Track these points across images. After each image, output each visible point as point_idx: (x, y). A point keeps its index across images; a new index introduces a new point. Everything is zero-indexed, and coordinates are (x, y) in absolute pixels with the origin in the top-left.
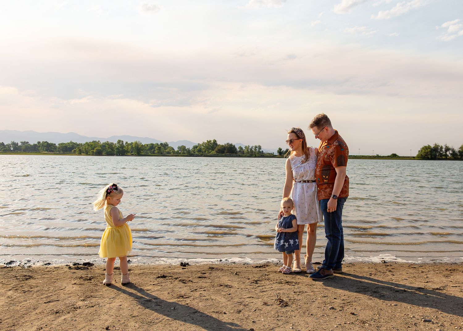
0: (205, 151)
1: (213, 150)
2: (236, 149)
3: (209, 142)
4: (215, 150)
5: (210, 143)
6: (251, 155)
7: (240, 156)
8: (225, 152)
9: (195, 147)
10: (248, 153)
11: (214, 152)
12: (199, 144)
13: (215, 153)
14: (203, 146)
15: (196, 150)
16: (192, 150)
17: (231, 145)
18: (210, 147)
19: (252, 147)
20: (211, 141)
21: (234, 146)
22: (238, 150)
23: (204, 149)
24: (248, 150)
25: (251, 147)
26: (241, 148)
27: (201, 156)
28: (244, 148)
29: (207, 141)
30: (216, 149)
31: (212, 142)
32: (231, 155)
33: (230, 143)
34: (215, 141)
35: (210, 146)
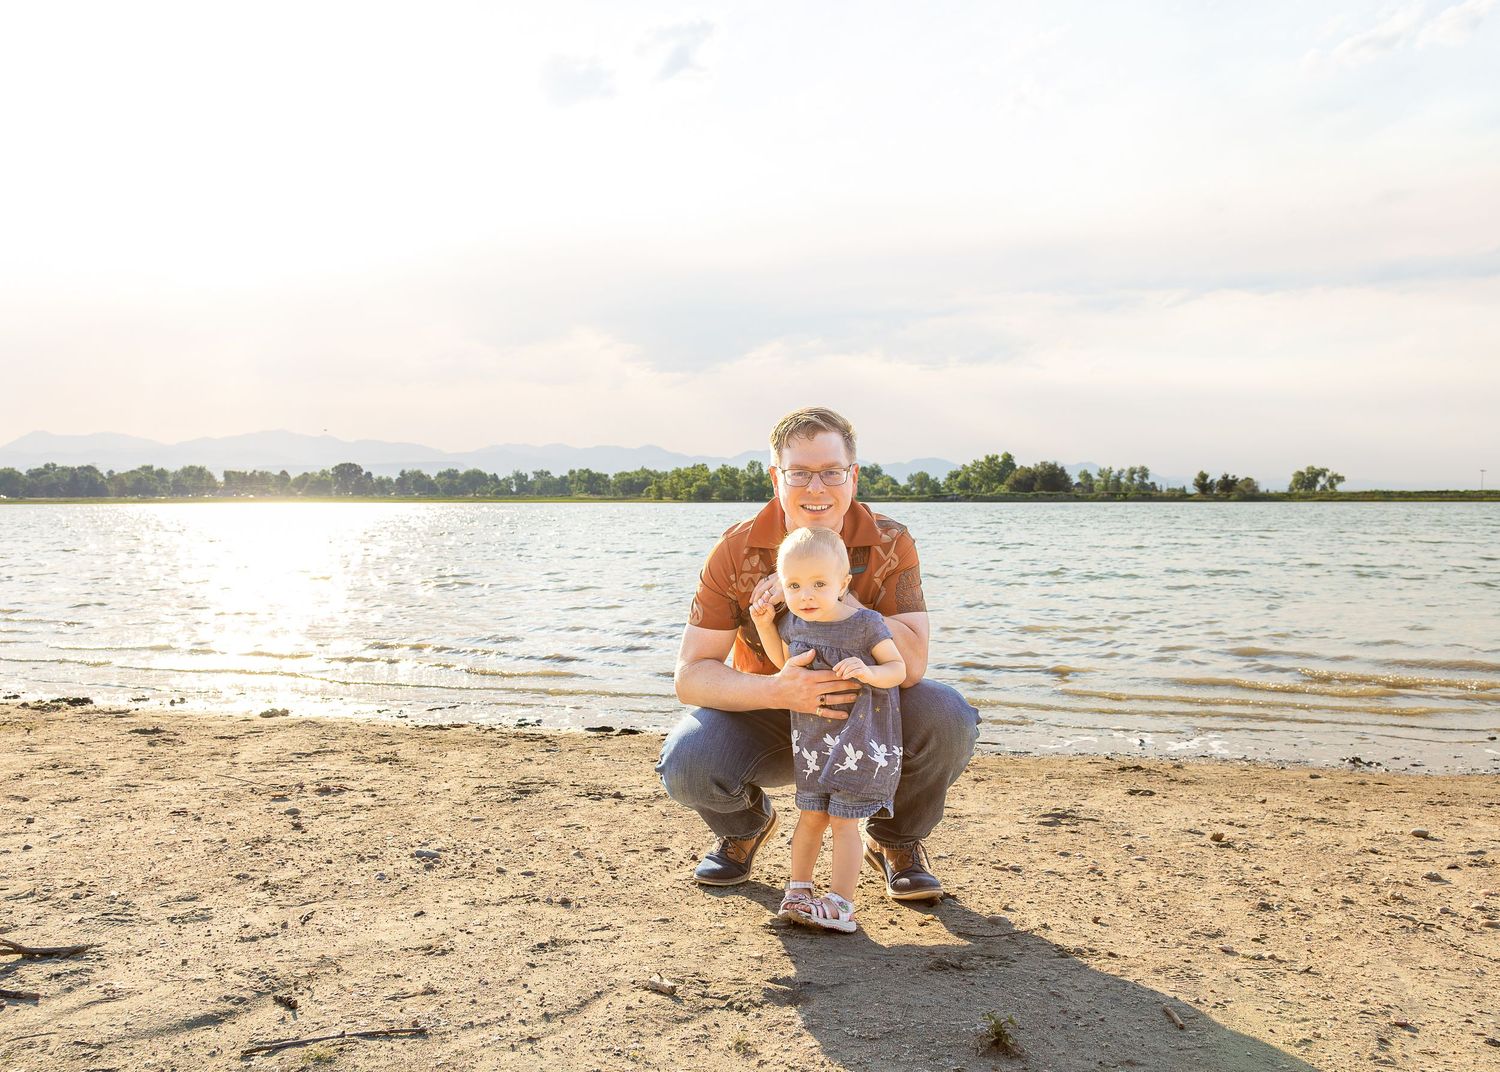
0: (980, 487)
1: (1001, 482)
2: (1067, 479)
3: (991, 460)
4: (1007, 482)
5: (995, 465)
6: (1112, 494)
7: (1078, 499)
8: (1037, 486)
9: (954, 476)
10: (1106, 488)
11: (1003, 489)
12: (964, 467)
13: (1007, 491)
14: (974, 471)
15: (956, 483)
16: (944, 483)
17: (1053, 467)
18: (995, 475)
19: (1120, 473)
20: (997, 457)
21: (1062, 470)
22: (1075, 479)
23: (976, 479)
24: (1106, 482)
25: (1115, 472)
26: (1086, 476)
27: (967, 499)
28: (1095, 477)
29: (987, 457)
30: (1009, 481)
31: (1000, 460)
32: (1051, 495)
33: (1051, 461)
34: (1008, 458)
35: (994, 471)
